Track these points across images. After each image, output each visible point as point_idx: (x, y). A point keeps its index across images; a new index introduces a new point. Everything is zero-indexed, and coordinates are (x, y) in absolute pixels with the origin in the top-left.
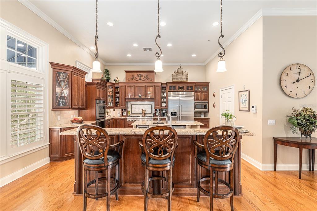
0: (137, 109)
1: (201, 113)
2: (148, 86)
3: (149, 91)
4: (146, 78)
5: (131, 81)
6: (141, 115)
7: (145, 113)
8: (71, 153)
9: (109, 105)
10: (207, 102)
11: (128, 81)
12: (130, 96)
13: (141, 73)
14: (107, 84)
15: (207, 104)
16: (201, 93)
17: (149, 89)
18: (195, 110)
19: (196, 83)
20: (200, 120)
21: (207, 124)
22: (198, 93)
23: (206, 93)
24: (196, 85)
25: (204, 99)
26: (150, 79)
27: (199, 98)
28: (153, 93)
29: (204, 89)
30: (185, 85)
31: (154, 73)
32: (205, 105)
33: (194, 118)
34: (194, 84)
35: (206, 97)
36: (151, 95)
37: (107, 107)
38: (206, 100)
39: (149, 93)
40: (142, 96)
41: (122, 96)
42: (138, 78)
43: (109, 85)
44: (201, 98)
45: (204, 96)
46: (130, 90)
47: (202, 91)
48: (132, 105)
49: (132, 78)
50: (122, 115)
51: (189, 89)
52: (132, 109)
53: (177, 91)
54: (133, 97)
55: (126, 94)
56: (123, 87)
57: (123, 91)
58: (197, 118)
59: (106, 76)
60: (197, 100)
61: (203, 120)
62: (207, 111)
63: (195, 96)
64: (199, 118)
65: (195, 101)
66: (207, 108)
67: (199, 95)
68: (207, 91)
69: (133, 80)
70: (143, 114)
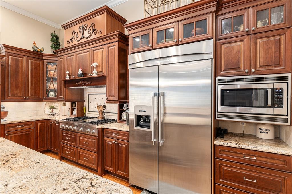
0: (95, 103)
3: (97, 59)
4: (91, 32)
5: (71, 44)
7: (103, 112)
10: (286, 78)
11: (67, 46)
12: (68, 76)
13: (84, 23)
14: (44, 58)
15: (284, 86)
16: (247, 39)
18: (218, 112)
19: (224, 6)
20: (239, 155)
21: (282, 179)
22: (235, 44)
23: (278, 38)
24: (224, 11)
25: (267, 66)
26: (99, 32)
27: (239, 62)
28: (103, 64)
29: (267, 20)
30: (177, 23)
31: (105, 13)
32: (273, 90)
33: (215, 145)
34: (214, 9)
35: (275, 53)
36: (100, 70)
37: (45, 99)
38: (280, 66)
39: (95, 65)
40: (84, 74)
41: (61, 76)
42: (80, 35)
43: (48, 59)
44: (250, 61)
45: (269, 52)
46: (70, 64)
47: (253, 28)
48: (89, 94)
49: (72, 39)
50: (72, 114)
51: (193, 32)
52: (89, 103)
53: (151, 48)
54: (72, 77)
55: (65, 72)
56: (62, 59)
57: (62, 67)
58: (226, 145)
59: (52, 45)
60: (225, 70)
61: (256, 156)
62: (286, 121)
63: (218, 57)
64: (237, 146)
65: (216, 76)
66: (283, 107)
67: (240, 52)
68: (281, 25)
69: (73, 41)
70: (99, 114)
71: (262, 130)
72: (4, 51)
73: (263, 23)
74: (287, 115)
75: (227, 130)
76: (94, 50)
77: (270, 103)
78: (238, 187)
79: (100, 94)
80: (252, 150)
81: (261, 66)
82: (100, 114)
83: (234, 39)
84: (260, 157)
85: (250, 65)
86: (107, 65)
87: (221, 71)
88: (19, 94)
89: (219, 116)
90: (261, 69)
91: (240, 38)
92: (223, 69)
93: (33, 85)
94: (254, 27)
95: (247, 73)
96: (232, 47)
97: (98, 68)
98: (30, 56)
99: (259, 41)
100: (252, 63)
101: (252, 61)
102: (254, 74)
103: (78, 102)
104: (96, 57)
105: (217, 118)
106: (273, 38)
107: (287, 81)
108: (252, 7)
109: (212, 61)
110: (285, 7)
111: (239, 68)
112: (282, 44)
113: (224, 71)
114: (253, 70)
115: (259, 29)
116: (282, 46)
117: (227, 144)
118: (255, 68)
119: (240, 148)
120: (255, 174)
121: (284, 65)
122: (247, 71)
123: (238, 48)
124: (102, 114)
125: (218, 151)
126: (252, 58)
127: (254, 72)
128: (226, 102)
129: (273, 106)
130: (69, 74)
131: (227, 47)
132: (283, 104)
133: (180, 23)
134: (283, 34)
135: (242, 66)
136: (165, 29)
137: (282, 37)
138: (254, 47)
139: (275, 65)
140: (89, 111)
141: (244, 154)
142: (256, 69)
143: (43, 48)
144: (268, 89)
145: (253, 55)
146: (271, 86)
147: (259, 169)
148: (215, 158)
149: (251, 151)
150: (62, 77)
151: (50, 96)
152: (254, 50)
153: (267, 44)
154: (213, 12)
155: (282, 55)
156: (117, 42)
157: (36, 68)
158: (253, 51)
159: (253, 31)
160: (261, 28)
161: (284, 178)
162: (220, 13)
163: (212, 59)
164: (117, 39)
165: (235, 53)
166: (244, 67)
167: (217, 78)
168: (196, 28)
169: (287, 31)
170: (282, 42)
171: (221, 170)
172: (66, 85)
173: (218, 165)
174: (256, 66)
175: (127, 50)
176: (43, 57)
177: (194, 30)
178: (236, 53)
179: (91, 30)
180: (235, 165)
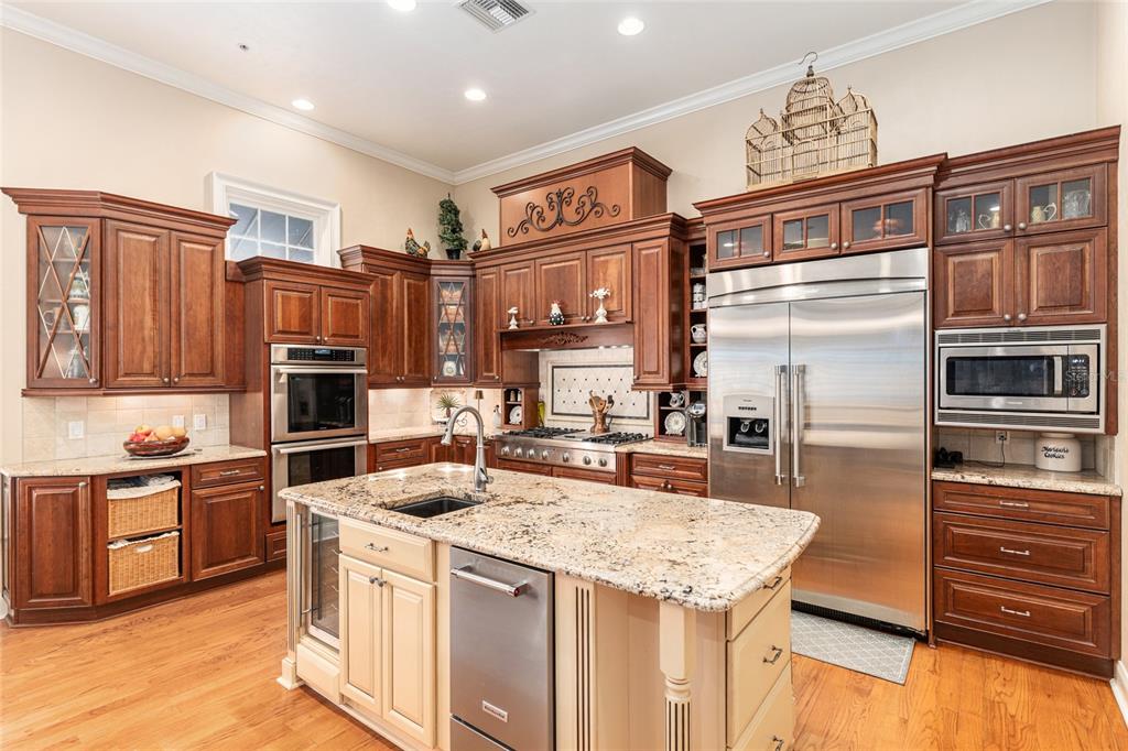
0: (575, 391)
1: (1038, 436)
2: (597, 252)
3: (605, 280)
4: (587, 208)
5: (521, 238)
6: (587, 425)
7: (605, 416)
8: (56, 595)
9: (450, 368)
10: (1095, 335)
11: (509, 242)
12: (513, 322)
13: (563, 186)
14: (432, 272)
15: (1090, 351)
16: (1008, 244)
17: (605, 274)
18: (940, 408)
19: (953, 171)
20: (991, 501)
21: (1085, 545)
22: (980, 257)
23: (1078, 247)
24: (951, 182)
25: (1055, 307)
26: (611, 210)
27: (989, 297)
28: (624, 292)
29: (1053, 205)
30: (838, 205)
31: (631, 163)
32: (1066, 359)
33: (933, 481)
34: (930, 180)
35: (1071, 281)
36: (614, 306)
37: (435, 382)
38: (1083, 309)
39: (600, 293)
40: (566, 316)
41: (488, 321)
42: (551, 217)
43: (443, 272)
44: (1015, 295)
45: (1057, 278)
46: (519, 289)
47: (1022, 225)
48: (554, 367)
49: (523, 223)
50: (507, 420)
51: (879, 227)
52: (555, 391)
53: (769, 261)
54: (527, 325)
55: (501, 310)
56: (491, 276)
57: (491, 295)
58: (960, 479)
59: (444, 233)
60: (956, 313)
61: (1027, 501)
62: (1095, 424)
63: (940, 285)
64: (985, 481)
65: (934, 328)
66: (1088, 395)
67: (991, 274)
68: (1086, 221)
69: (527, 229)
70: (596, 420)
71: (1050, 450)
72: (361, 260)
73: (1045, 210)
74: (1098, 413)
75: (961, 454)
76: (594, 257)
77: (1058, 387)
78: (989, 570)
79: (589, 367)
80: (1019, 488)
81: (1040, 308)
82: (599, 421)
83: (976, 245)
84: (1039, 502)
85: (1015, 305)
86: (636, 296)
87: (947, 317)
88: (388, 370)
89: (943, 417)
90: (1040, 313)
91: (992, 242)
92: (951, 311)
93: (413, 344)
94: (1025, 222)
95: (1008, 321)
96: (973, 263)
97: (609, 301)
98: (406, 267)
99: (1035, 252)
100: (1020, 300)
101: (1019, 297)
102: (1025, 323)
103: (526, 389)
104: (601, 274)
105: (937, 423)
106: (1067, 248)
107: (1098, 341)
108: (1018, 177)
109: (925, 294)
110: (1094, 183)
111: (989, 310)
112: (1087, 261)
113: (953, 315)
114: (1022, 316)
115: (1034, 228)
116: (1087, 266)
117: (963, 477)
118: (1028, 311)
119: (993, 486)
120: (1026, 539)
121: (1092, 305)
122: (1007, 317)
123: (986, 266)
124: (603, 422)
125: (940, 493)
126: (1019, 289)
127: (1023, 321)
128: (959, 385)
129: (1066, 393)
130: (517, 317)
131: (961, 263)
132: (1088, 389)
133: (844, 206)
134: (1089, 241)
135: (996, 306)
136: (805, 217)
137: (1087, 245)
138: (1025, 264)
139: (1072, 307)
140: (553, 413)
141: (1001, 498)
142: (1028, 314)
143: (427, 244)
144: (1055, 358)
145: (1022, 283)
146: (1063, 351)
147: (1036, 527)
148: (932, 510)
149: (1018, 491)
150: (491, 322)
151: (446, 374)
152: (1025, 272)
153: (1054, 260)
154: (927, 187)
155: (1087, 285)
156: (666, 239)
157: (417, 300)
158: (1021, 274)
159: (1023, 230)
160: (1040, 224)
161: (1091, 542)
162: (943, 184)
163: (925, 291)
164: (667, 232)
165: (979, 276)
166: (1001, 308)
167: (938, 332)
168: (885, 218)
169: (1097, 234)
170: (1087, 257)
171: (949, 536)
172: (505, 345)
173: (941, 526)
174: (1029, 307)
175: (683, 255)
176: (430, 269)
177: (880, 223)
178: (983, 276)
179: (584, 203)
180: (981, 522)
